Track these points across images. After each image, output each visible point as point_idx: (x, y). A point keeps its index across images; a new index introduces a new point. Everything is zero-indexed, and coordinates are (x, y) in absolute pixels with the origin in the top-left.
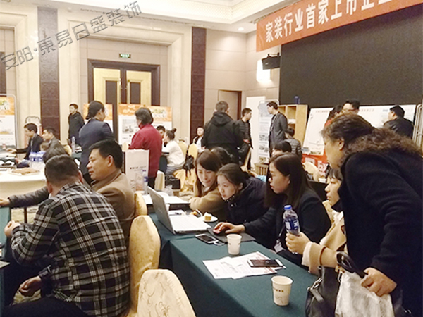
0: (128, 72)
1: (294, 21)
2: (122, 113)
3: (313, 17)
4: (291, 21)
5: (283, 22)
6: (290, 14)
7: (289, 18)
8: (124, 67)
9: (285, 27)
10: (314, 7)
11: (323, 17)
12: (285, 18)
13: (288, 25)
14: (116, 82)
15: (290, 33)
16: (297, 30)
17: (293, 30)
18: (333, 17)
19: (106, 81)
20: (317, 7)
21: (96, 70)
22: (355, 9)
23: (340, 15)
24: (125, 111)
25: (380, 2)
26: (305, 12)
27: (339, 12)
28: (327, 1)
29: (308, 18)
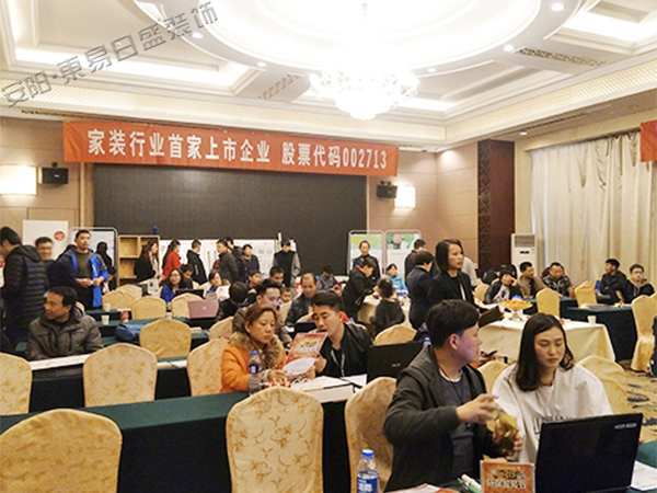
1: (148, 141)
3: (179, 148)
4: (142, 141)
5: (128, 140)
6: (142, 134)
7: (139, 138)
9: (132, 145)
10: (181, 139)
11: (194, 152)
12: (131, 136)
13: (137, 145)
15: (141, 154)
16: (151, 154)
17: (146, 153)
18: (207, 157)
20: (185, 139)
23: (217, 157)
25: (258, 160)
26: (166, 139)
27: (215, 154)
28: (199, 139)
29: (172, 147)
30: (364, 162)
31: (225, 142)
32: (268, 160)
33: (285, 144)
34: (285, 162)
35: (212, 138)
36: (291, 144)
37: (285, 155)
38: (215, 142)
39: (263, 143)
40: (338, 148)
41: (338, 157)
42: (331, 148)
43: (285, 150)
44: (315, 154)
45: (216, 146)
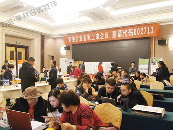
0: (18, 48)
1: (79, 38)
2: (19, 63)
3: (86, 38)
4: (78, 38)
5: (75, 38)
6: (78, 36)
7: (77, 37)
8: (16, 46)
9: (76, 39)
10: (86, 36)
11: (89, 39)
12: (76, 37)
13: (77, 39)
14: (14, 52)
15: (78, 41)
16: (80, 41)
17: (79, 41)
18: (92, 39)
19: (10, 51)
20: (87, 36)
21: (7, 47)
22: (98, 38)
23: (94, 39)
24: (20, 63)
25: (105, 38)
26: (83, 36)
27: (94, 38)
28: (90, 35)
29: (84, 38)
30: (143, 32)
31: (96, 35)
32: (108, 38)
33: (113, 32)
34: (113, 37)
35: (93, 34)
36: (115, 31)
37: (113, 35)
38: (94, 35)
39: (107, 33)
40: (132, 29)
41: (132, 32)
42: (129, 30)
43: (113, 33)
44: (123, 33)
45: (94, 36)
